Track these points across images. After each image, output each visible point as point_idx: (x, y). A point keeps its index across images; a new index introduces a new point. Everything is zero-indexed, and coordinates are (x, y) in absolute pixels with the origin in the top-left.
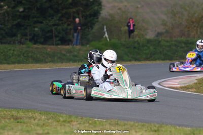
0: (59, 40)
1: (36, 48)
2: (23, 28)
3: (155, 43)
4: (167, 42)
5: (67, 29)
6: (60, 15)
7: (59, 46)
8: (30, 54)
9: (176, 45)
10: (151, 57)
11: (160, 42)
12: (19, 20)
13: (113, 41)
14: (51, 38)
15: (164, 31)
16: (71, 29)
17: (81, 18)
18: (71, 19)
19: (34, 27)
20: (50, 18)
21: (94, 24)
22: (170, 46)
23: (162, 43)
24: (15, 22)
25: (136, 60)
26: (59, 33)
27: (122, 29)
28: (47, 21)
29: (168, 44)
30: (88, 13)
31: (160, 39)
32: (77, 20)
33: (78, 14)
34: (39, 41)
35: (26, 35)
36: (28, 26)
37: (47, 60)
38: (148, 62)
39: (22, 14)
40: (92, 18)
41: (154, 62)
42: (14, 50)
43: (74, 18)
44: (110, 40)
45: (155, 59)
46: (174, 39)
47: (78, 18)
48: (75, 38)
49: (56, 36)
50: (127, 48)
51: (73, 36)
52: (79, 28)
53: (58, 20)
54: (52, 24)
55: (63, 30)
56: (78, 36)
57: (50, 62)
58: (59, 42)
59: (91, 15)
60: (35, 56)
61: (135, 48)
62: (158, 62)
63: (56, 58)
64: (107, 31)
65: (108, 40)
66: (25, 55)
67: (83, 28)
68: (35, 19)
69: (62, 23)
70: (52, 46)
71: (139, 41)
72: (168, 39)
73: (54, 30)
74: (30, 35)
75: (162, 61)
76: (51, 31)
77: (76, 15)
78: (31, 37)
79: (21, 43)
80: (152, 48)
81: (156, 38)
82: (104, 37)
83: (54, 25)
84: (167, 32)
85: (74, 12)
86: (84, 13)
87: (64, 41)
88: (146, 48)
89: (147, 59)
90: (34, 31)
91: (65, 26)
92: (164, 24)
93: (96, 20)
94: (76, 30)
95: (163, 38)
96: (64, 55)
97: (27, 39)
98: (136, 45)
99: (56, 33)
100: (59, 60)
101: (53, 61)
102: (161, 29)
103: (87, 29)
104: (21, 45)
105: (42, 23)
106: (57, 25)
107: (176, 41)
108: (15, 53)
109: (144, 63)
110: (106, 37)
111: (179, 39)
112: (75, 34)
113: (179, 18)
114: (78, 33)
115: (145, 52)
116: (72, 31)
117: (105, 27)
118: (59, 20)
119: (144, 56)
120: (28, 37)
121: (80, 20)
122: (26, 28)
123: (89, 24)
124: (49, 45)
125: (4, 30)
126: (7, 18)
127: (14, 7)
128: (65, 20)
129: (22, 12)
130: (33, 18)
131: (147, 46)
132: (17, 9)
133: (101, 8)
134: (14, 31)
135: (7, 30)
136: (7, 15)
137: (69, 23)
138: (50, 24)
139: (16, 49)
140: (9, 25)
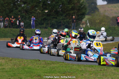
2: (47, 20)
6: (65, 14)
11: (115, 28)
13: (92, 27)
14: (60, 26)
16: (71, 21)
17: (76, 16)
18: (71, 17)
19: (52, 20)
21: (83, 19)
24: (43, 18)
26: (65, 23)
27: (96, 21)
28: (59, 17)
30: (80, 13)
32: (74, 17)
33: (75, 14)
34: (55, 27)
35: (48, 24)
36: (49, 20)
39: (47, 14)
40: (82, 16)
43: (72, 16)
44: (90, 27)
48: (73, 26)
49: (63, 25)
51: (72, 25)
52: (75, 21)
55: (67, 22)
56: (74, 25)
59: (81, 15)
64: (89, 22)
65: (89, 27)
67: (77, 21)
68: (53, 16)
69: (67, 18)
73: (62, 21)
76: (61, 22)
77: (73, 14)
78: (51, 25)
80: (111, 31)
83: (62, 19)
85: (72, 13)
86: (77, 14)
90: (52, 22)
91: (68, 20)
93: (84, 17)
94: (73, 22)
97: (48, 26)
99: (63, 23)
103: (79, 22)
104: (46, 29)
105: (56, 18)
106: (64, 19)
110: (88, 26)
112: (73, 24)
114: (74, 23)
117: (88, 20)
118: (65, 17)
122: (48, 21)
123: (80, 19)
125: (38, 22)
126: (39, 16)
127: (42, 10)
128: (68, 17)
129: (47, 12)
130: (52, 15)
131: (108, 30)
132: (44, 11)
133: (86, 11)
134: (43, 22)
135: (39, 22)
136: (39, 14)
137: (70, 18)
138: (60, 19)
139: (43, 31)
140: (40, 19)
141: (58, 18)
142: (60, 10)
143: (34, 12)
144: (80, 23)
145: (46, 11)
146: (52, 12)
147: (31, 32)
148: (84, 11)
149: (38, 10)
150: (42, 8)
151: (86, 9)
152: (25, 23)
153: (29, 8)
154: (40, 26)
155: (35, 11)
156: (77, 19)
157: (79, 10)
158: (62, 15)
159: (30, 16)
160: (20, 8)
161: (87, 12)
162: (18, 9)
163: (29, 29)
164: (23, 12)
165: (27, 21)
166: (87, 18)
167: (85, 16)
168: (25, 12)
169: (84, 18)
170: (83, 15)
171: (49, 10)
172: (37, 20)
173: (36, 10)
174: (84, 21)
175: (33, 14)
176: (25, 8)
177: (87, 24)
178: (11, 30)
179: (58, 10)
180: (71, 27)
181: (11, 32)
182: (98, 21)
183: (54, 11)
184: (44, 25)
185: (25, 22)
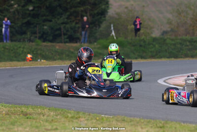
0: (67, 38)
1: (45, 46)
2: (32, 26)
3: (161, 41)
4: (172, 40)
5: (75, 27)
6: (68, 13)
7: (67, 44)
8: (39, 52)
9: (180, 44)
10: (156, 55)
11: (165, 40)
12: (29, 18)
13: (120, 39)
14: (60, 35)
15: (169, 29)
16: (79, 27)
17: (89, 17)
18: (79, 18)
19: (43, 25)
20: (59, 17)
21: (101, 22)
22: (174, 45)
23: (168, 41)
24: (25, 21)
25: (142, 57)
26: (67, 31)
27: (129, 27)
28: (56, 19)
29: (173, 42)
30: (96, 12)
31: (166, 38)
32: (85, 18)
33: (86, 13)
34: (48, 38)
35: (35, 33)
36: (37, 24)
37: (55, 57)
38: (153, 60)
39: (32, 13)
40: (99, 16)
41: (159, 60)
42: (23, 48)
43: (82, 17)
44: (117, 38)
45: (161, 57)
46: (179, 37)
47: (86, 16)
48: (83, 36)
49: (65, 34)
50: (134, 46)
51: (81, 34)
52: (87, 26)
53: (67, 18)
54: (60, 22)
55: (71, 28)
56: (85, 34)
57: (58, 59)
58: (68, 40)
59: (98, 14)
60: (44, 54)
61: (141, 46)
62: (163, 60)
63: (64, 56)
64: (114, 29)
65: (115, 38)
66: (35, 52)
67: (91, 26)
68: (44, 18)
69: (71, 22)
70: (60, 44)
71: (145, 39)
72: (173, 37)
73: (62, 26)
74: (39, 33)
75: (167, 59)
76: (60, 29)
77: (84, 14)
78: (40, 35)
79: (30, 40)
81: (162, 36)
82: (111, 35)
83: (63, 23)
84: (172, 30)
85: (82, 11)
86: (91, 12)
87: (72, 39)
88: (152, 46)
89: (152, 57)
90: (43, 29)
91: (74, 24)
92: (170, 23)
93: (103, 18)
94: (83, 28)
95: (168, 37)
96: (72, 53)
97: (36, 37)
98: (142, 43)
99: (65, 32)
100: (67, 58)
101: (61, 59)
102: (167, 28)
103: (95, 28)
104: (31, 43)
105: (51, 21)
106: (66, 23)
107: (181, 39)
108: (25, 50)
109: (149, 60)
110: (113, 35)
111: (184, 37)
112: (83, 33)
113: (184, 16)
114: (86, 31)
115: (150, 50)
116: (80, 29)
117: (112, 25)
119: (150, 54)
120: (38, 35)
121: (88, 19)
122: (36, 26)
123: (97, 23)
124: (58, 43)
125: (15, 29)
126: (17, 17)
127: (23, 6)
128: (73, 18)
129: (32, 10)
130: (42, 16)
131: (152, 45)
132: (26, 8)
133: (108, 7)
134: (24, 29)
135: (17, 28)
136: (16, 13)
137: (78, 21)
138: (58, 22)
139: (26, 47)
140: (19, 24)
141: (53, 20)
147: (3, 49)
149: (16, 6)
150: (23, 1)
154: (19, 37)
155: (9, 6)
156: (91, 24)
157: (94, 4)
172: (13, 24)
175: (4, 14)
177: (111, 32)
180: (78, 38)
184: (29, 35)
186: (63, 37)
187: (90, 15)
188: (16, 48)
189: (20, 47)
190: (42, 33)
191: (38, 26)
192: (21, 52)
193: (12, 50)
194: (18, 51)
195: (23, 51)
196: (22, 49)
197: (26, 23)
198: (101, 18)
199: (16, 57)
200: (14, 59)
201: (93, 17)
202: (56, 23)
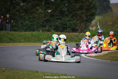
0: (71, 29)
2: (50, 22)
5: (76, 23)
6: (72, 15)
7: (71, 33)
14: (66, 28)
16: (78, 23)
18: (78, 17)
19: (57, 22)
20: (66, 17)
21: (92, 20)
24: (45, 19)
26: (71, 25)
28: (64, 18)
30: (89, 14)
33: (83, 15)
34: (59, 30)
35: (51, 26)
36: (53, 21)
39: (50, 14)
40: (91, 17)
42: (44, 35)
49: (69, 27)
55: (74, 24)
58: (71, 31)
64: (99, 24)
68: (57, 17)
70: (66, 33)
73: (68, 23)
76: (66, 24)
78: (54, 27)
82: (98, 28)
83: (68, 21)
85: (80, 13)
86: (86, 14)
87: (74, 30)
90: (56, 24)
91: (75, 21)
96: (73, 38)
97: (52, 29)
99: (70, 26)
100: (70, 41)
103: (88, 23)
104: (48, 32)
105: (61, 19)
106: (70, 21)
108: (44, 36)
117: (98, 22)
118: (71, 18)
122: (52, 22)
123: (89, 20)
125: (39, 23)
126: (41, 16)
127: (45, 10)
128: (75, 18)
129: (50, 13)
130: (56, 16)
132: (46, 11)
133: (96, 11)
134: (45, 24)
135: (41, 23)
136: (41, 14)
137: (78, 19)
138: (66, 20)
139: (45, 34)
140: (42, 21)
141: (63, 19)
142: (66, 9)
143: (35, 12)
144: (89, 25)
145: (50, 11)
146: (56, 12)
147: (31, 36)
148: (93, 11)
149: (40, 10)
150: (44, 7)
151: (96, 9)
152: (25, 25)
153: (29, 7)
154: (42, 28)
155: (36, 10)
157: (88, 9)
158: (67, 16)
159: (30, 17)
160: (18, 8)
161: (98, 12)
162: (16, 9)
163: (29, 32)
164: (21, 12)
165: (26, 22)
166: (97, 19)
167: (94, 17)
168: (24, 12)
169: (94, 19)
170: (93, 15)
171: (53, 10)
173: (38, 10)
174: (94, 23)
175: (33, 15)
176: (24, 7)
177: (97, 26)
178: (8, 34)
179: (63, 10)
180: (78, 30)
181: (8, 36)
182: (111, 23)
183: (58, 11)
184: (47, 28)
185: (25, 23)
186: (68, 29)
187: (85, 16)
188: (39, 35)
189: (42, 35)
190: (56, 26)
191: (53, 22)
192: (42, 38)
193: (37, 37)
194: (40, 37)
195: (43, 37)
196: (42, 36)
197: (46, 20)
198: (92, 18)
199: (39, 41)
200: (38, 41)
201: (87, 17)
202: (64, 20)
